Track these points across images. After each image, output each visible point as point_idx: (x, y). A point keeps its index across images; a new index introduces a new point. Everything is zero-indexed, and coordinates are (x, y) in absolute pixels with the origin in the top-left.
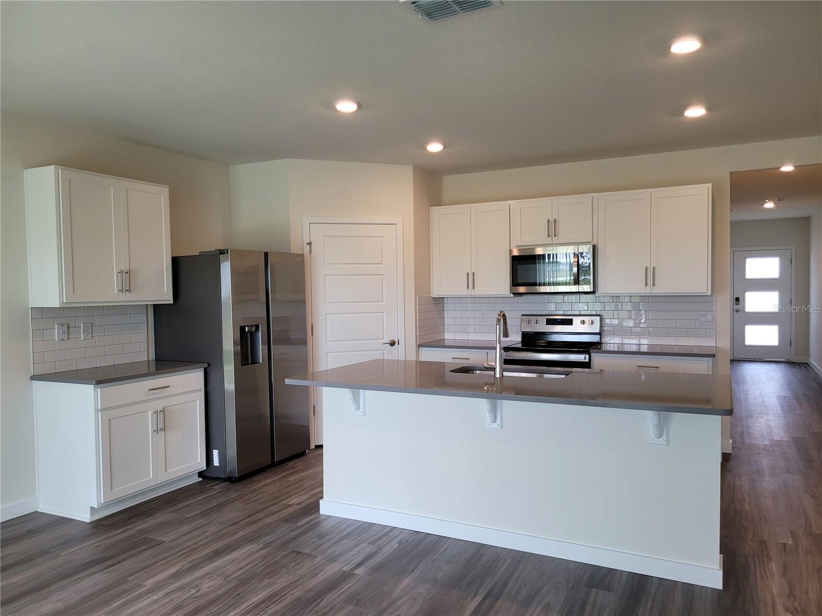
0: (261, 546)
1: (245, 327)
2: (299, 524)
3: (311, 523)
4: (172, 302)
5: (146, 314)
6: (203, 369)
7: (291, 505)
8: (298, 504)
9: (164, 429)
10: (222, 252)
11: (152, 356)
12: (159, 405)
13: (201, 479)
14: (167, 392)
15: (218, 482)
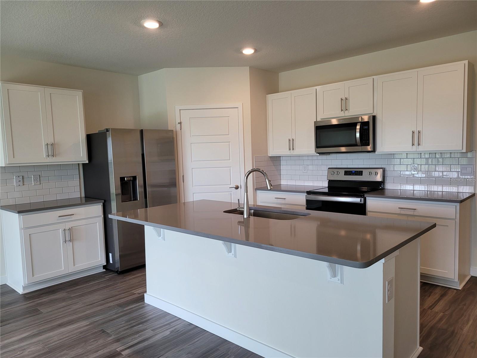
0: (88, 323)
1: (124, 178)
2: (125, 309)
3: (132, 309)
4: (87, 162)
5: (78, 169)
6: (102, 204)
7: (135, 294)
8: (139, 294)
9: (70, 241)
10: (107, 130)
11: (83, 195)
12: (68, 226)
13: (105, 270)
14: (73, 218)
15: (112, 273)
